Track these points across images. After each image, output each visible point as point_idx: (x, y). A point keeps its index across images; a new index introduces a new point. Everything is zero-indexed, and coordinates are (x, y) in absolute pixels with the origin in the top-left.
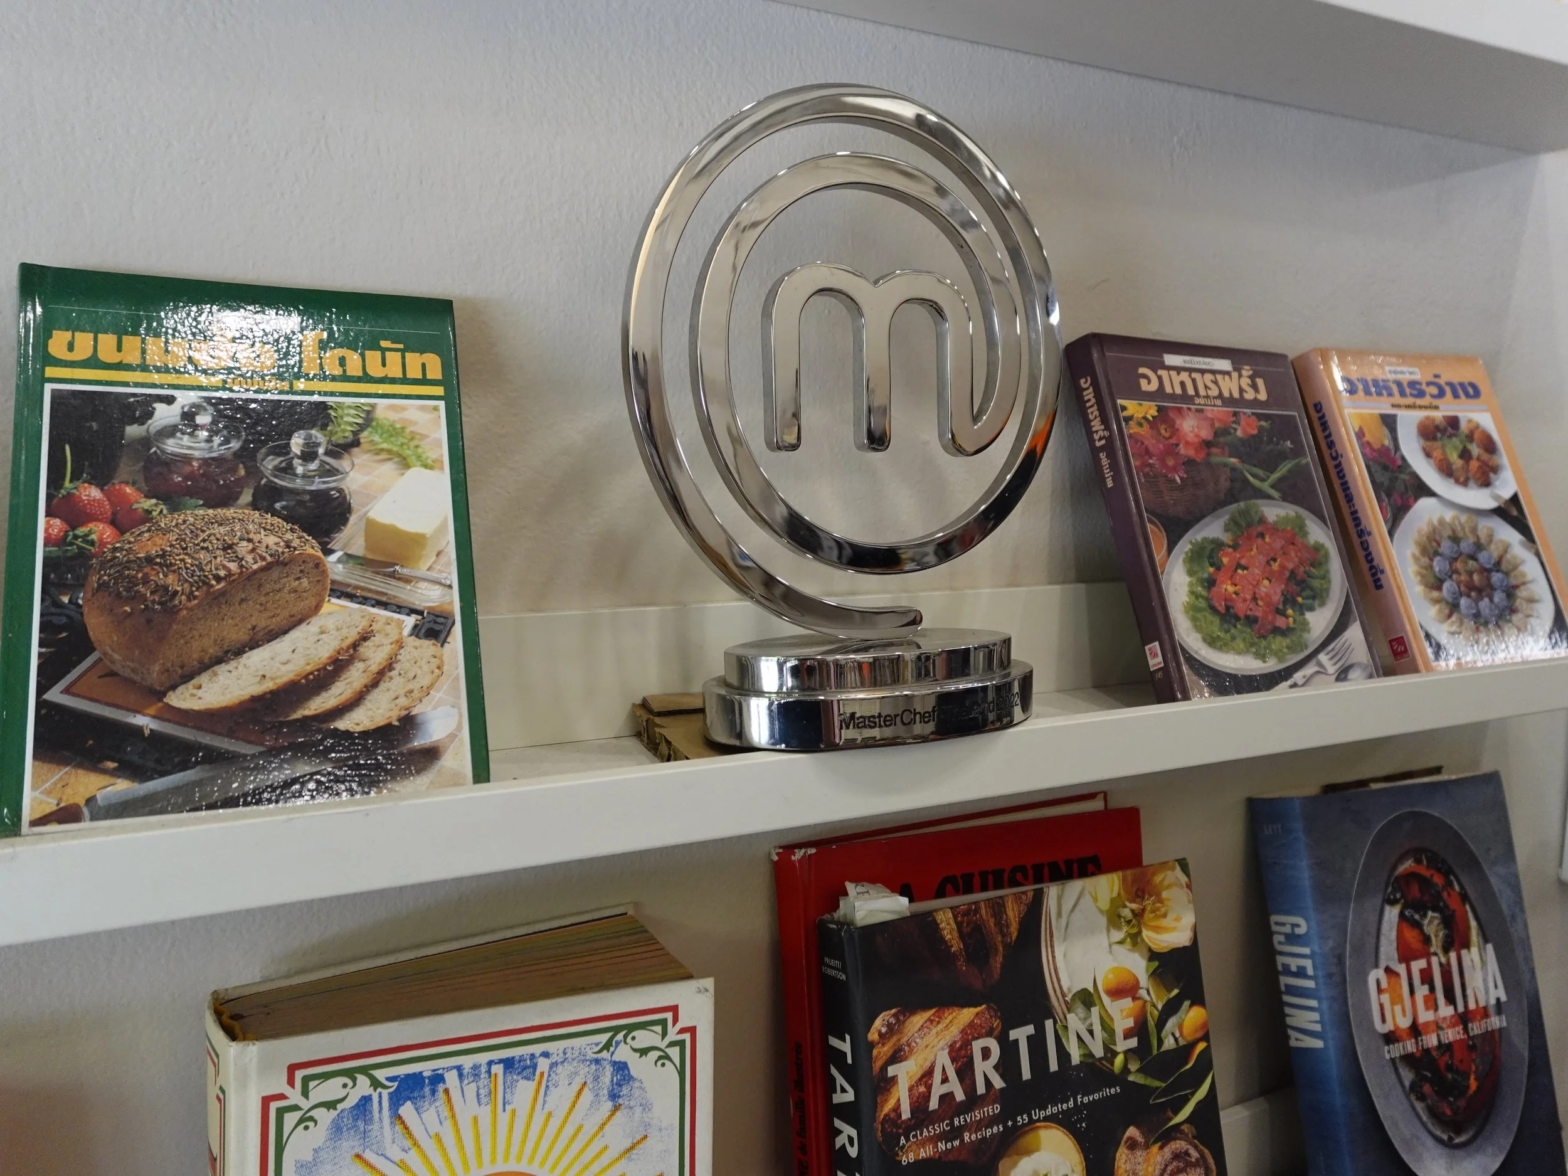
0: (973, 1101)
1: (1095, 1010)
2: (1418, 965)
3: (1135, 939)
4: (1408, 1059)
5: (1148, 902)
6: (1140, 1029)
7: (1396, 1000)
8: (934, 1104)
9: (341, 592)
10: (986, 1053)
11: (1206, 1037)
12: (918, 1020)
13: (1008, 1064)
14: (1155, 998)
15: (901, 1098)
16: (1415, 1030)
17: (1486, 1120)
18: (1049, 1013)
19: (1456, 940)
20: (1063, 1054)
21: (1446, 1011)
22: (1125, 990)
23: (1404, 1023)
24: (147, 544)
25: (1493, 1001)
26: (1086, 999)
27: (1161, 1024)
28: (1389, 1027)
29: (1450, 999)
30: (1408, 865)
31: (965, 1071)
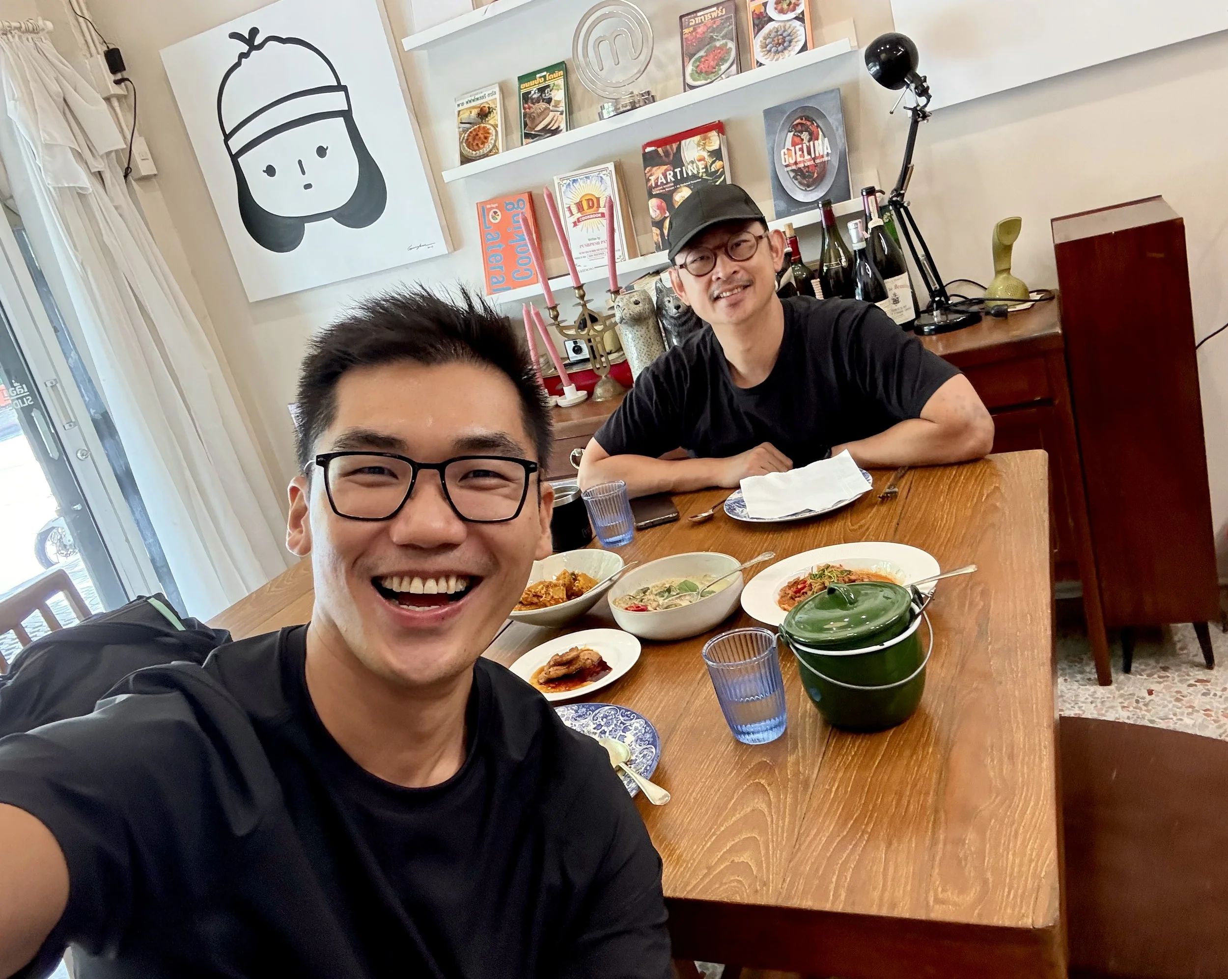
0: (667, 183)
1: (695, 165)
2: (798, 147)
3: (704, 149)
4: (793, 171)
5: (707, 140)
6: (706, 167)
7: (790, 156)
8: (659, 184)
9: (552, 111)
10: (670, 174)
11: (723, 167)
12: (655, 169)
13: (675, 175)
14: (709, 160)
15: (653, 183)
16: (796, 163)
17: (819, 185)
18: (684, 165)
19: (813, 137)
20: (687, 174)
21: (807, 157)
22: (702, 159)
23: (792, 162)
24: (532, 110)
25: (825, 153)
26: (692, 162)
27: (711, 166)
28: (787, 163)
29: (809, 153)
30: (799, 121)
31: (666, 177)
